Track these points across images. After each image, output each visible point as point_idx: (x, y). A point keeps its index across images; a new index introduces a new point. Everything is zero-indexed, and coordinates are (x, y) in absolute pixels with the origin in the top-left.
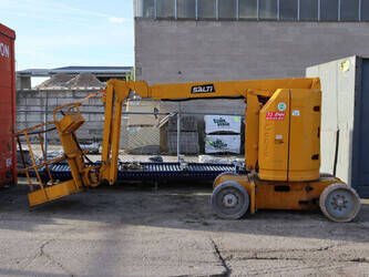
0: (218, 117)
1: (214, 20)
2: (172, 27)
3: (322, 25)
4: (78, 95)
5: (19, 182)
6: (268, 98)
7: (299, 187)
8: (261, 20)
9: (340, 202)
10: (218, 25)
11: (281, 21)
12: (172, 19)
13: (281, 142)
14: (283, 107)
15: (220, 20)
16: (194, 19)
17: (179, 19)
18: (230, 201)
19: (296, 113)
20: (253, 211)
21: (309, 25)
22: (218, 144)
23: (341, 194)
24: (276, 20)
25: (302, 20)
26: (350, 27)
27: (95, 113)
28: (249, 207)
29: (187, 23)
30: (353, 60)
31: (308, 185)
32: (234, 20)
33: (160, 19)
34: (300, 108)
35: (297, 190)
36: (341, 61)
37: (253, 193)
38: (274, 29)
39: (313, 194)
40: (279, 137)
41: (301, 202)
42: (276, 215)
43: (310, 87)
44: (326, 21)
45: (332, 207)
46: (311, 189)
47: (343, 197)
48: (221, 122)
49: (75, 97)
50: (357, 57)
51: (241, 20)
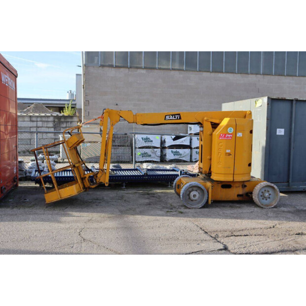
0: (145, 136)
1: (141, 68)
2: (112, 72)
3: (213, 75)
4: (34, 119)
5: (19, 185)
6: (218, 124)
7: (237, 185)
8: (173, 69)
9: (267, 195)
10: (144, 71)
11: (186, 70)
12: (111, 66)
13: (229, 154)
14: (231, 130)
15: (145, 68)
16: (127, 67)
17: (116, 67)
18: (194, 196)
19: (239, 135)
20: (210, 202)
21: (205, 74)
22: (144, 155)
23: (267, 189)
24: (183, 70)
25: (200, 71)
26: (230, 76)
27: (47, 133)
28: (208, 200)
29: (122, 69)
30: (265, 99)
31: (243, 184)
32: (155, 68)
33: (103, 66)
34: (242, 131)
35: (237, 187)
36: (254, 99)
37: (210, 191)
38: (181, 76)
39: (246, 190)
40: (228, 151)
41: (238, 195)
42: (223, 204)
43: (245, 117)
44: (216, 72)
45: (261, 198)
46: (245, 186)
47: (268, 191)
48: (147, 140)
49: (31, 121)
50: (268, 98)
51: (160, 69)
